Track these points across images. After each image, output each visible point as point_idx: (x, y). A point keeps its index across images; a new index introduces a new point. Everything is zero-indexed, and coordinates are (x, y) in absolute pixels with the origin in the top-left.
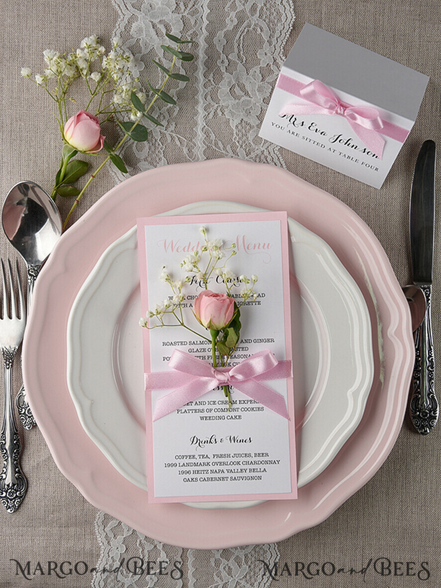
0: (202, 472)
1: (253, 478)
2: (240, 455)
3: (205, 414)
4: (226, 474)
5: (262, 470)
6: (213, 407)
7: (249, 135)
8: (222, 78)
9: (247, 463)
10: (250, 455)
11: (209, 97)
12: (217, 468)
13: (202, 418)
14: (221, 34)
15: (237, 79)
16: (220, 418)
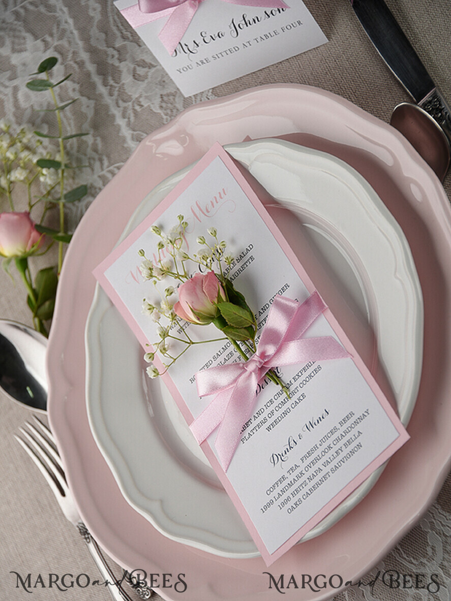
0: (301, 488)
1: (352, 452)
2: (326, 437)
3: (270, 421)
4: (326, 470)
5: (357, 434)
6: (272, 407)
7: (177, 105)
8: (120, 72)
9: (338, 440)
10: (336, 429)
11: (120, 102)
12: (312, 471)
13: (269, 429)
14: (94, 32)
15: (134, 61)
16: (285, 413)
